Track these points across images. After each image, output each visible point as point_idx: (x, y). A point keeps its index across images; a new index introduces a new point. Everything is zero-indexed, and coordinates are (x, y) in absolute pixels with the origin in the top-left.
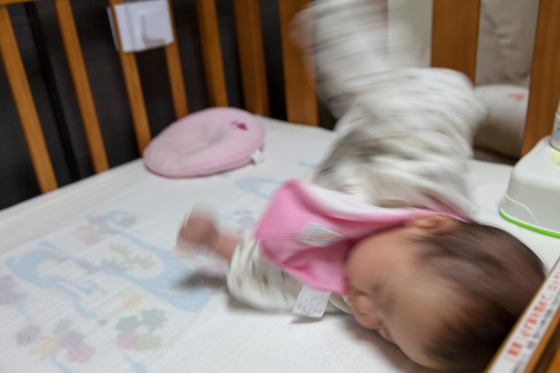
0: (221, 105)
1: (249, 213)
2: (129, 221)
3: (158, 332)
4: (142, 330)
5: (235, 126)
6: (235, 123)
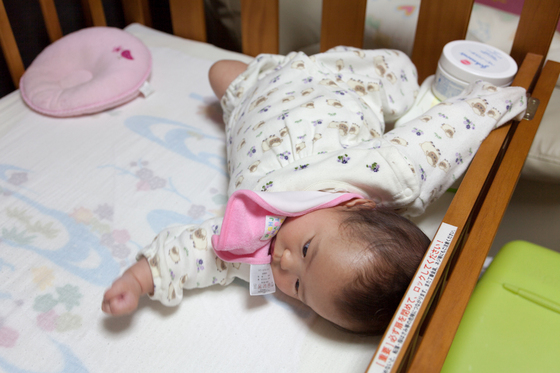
0: (100, 25)
1: (146, 163)
2: (20, 178)
3: (76, 310)
4: (60, 309)
5: (119, 54)
6: (118, 50)
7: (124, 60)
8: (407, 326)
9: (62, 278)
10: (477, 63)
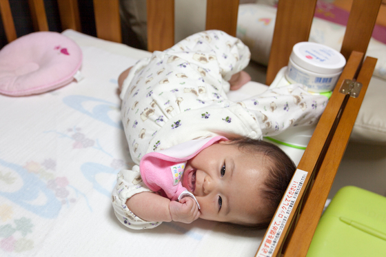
1: (79, 129)
3: (29, 236)
4: (17, 235)
5: (59, 51)
6: (58, 48)
7: (63, 56)
8: (275, 242)
9: (18, 212)
10: (317, 58)
